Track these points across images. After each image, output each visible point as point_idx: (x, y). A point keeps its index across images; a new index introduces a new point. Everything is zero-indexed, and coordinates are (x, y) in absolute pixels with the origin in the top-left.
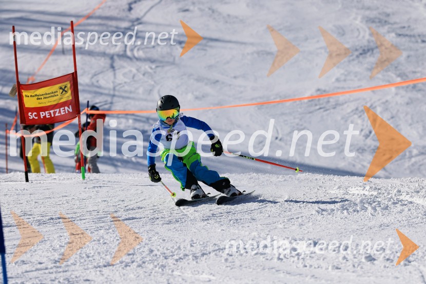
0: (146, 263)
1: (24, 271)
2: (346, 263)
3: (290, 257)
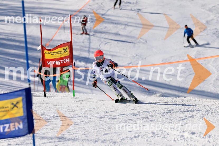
0: (106, 141)
1: (43, 143)
2: (209, 144)
3: (180, 140)
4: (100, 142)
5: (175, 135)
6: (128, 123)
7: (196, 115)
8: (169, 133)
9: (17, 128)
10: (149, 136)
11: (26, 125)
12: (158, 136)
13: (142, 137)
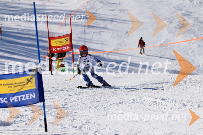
0: (98, 106)
2: (175, 107)
3: (154, 104)
4: (94, 108)
5: (150, 101)
6: (114, 93)
7: (165, 86)
8: (145, 100)
9: (31, 98)
10: (130, 103)
11: (38, 95)
12: (137, 102)
13: (125, 103)
